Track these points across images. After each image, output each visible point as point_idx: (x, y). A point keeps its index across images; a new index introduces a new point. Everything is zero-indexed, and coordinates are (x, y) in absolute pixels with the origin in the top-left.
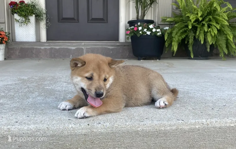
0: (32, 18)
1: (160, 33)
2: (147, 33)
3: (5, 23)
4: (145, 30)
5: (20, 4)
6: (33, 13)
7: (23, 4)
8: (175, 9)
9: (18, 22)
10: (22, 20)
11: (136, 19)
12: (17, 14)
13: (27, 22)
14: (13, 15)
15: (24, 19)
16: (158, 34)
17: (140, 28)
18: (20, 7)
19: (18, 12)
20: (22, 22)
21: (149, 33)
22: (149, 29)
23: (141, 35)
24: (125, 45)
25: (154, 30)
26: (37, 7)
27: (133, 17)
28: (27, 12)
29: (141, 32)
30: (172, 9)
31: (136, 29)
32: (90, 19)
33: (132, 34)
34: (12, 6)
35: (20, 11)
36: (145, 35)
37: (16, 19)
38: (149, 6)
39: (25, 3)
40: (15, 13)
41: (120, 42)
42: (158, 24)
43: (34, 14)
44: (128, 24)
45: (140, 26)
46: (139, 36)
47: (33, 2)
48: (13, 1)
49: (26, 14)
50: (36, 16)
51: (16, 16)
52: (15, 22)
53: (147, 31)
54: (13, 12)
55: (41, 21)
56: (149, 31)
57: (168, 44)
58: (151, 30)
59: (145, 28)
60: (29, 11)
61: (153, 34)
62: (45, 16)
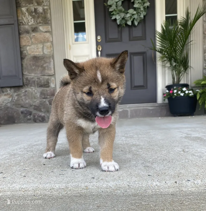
1: (192, 94)
4: (179, 92)
11: (172, 84)
16: (190, 95)
17: (175, 91)
21: (182, 94)
22: (182, 91)
23: (176, 97)
24: (163, 106)
25: (187, 92)
27: (169, 82)
29: (175, 94)
30: (203, 73)
31: (171, 92)
32: (133, 86)
33: (169, 96)
36: (179, 96)
38: (184, 73)
41: (159, 103)
42: (191, 87)
45: (175, 89)
46: (174, 97)
57: (201, 103)
58: (184, 92)
61: (186, 95)
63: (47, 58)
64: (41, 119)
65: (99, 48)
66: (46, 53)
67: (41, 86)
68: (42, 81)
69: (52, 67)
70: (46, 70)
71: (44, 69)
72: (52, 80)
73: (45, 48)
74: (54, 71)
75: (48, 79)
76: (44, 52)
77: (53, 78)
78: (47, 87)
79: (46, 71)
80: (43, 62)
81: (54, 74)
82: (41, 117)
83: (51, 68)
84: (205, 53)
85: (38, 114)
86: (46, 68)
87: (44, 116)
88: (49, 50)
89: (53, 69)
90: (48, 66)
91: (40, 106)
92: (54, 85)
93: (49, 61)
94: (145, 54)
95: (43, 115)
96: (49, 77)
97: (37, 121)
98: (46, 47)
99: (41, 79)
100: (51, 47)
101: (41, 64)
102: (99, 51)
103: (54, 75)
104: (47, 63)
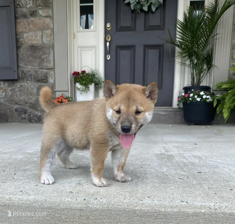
0: (92, 87)
1: (210, 100)
2: (197, 100)
3: (68, 91)
4: (196, 97)
5: (82, 74)
6: (92, 81)
7: (84, 73)
8: (232, 75)
9: (80, 90)
10: (83, 88)
11: (191, 85)
12: (79, 83)
13: (86, 90)
14: (76, 84)
15: (84, 88)
16: (208, 100)
17: (191, 95)
18: (81, 77)
19: (79, 81)
20: (82, 90)
21: (199, 99)
22: (199, 96)
23: (191, 101)
24: (177, 111)
25: (204, 97)
26: (96, 76)
27: (187, 83)
28: (87, 81)
29: (190, 99)
30: (229, 74)
31: (187, 96)
33: (183, 101)
34: (74, 76)
35: (82, 80)
36: (195, 101)
37: (77, 88)
38: (206, 72)
39: (86, 73)
40: (77, 82)
41: (174, 107)
42: (213, 90)
43: (94, 82)
44: (183, 90)
45: (192, 93)
46: (188, 102)
47: (93, 72)
48: (76, 71)
49: (86, 83)
50: (95, 85)
51: (78, 85)
52: (77, 90)
53: (197, 97)
54: (75, 81)
55: (100, 89)
56: (199, 98)
57: (219, 111)
58: (201, 97)
59: (196, 95)
60: (89, 80)
61: (202, 100)
62: (103, 84)
63: (46, 48)
64: (36, 119)
65: (108, 38)
66: (45, 42)
67: (38, 81)
68: (40, 76)
69: (52, 59)
70: (45, 62)
71: (42, 60)
72: (50, 74)
73: (44, 36)
74: (53, 64)
75: (47, 73)
76: (43, 41)
77: (52, 72)
78: (45, 82)
79: (45, 64)
80: (41, 52)
81: (53, 67)
82: (37, 116)
83: (50, 60)
84: (233, 49)
85: (33, 113)
86: (45, 60)
87: (40, 116)
88: (49, 39)
89: (52, 62)
90: (47, 58)
91: (36, 104)
92: (53, 80)
93: (48, 52)
94: (162, 47)
95: (39, 114)
96: (48, 71)
97: (32, 121)
98: (45, 34)
99: (38, 72)
100: (51, 35)
101: (39, 55)
102: (108, 41)
103: (53, 69)
104: (46, 54)
